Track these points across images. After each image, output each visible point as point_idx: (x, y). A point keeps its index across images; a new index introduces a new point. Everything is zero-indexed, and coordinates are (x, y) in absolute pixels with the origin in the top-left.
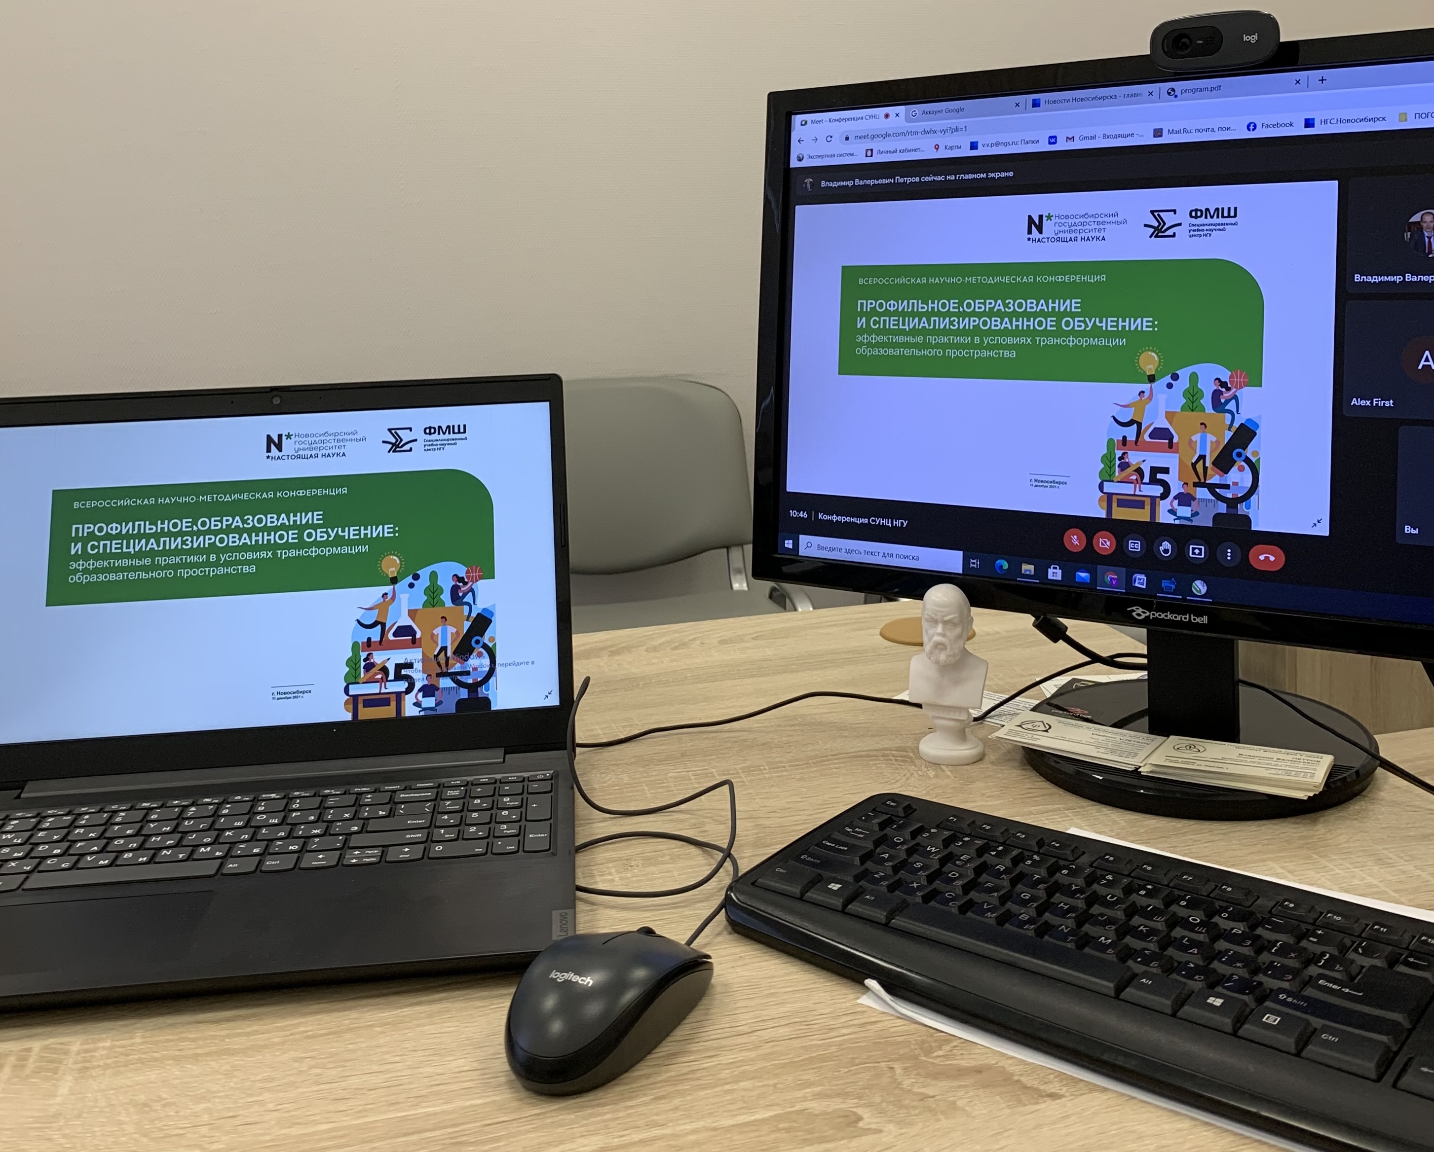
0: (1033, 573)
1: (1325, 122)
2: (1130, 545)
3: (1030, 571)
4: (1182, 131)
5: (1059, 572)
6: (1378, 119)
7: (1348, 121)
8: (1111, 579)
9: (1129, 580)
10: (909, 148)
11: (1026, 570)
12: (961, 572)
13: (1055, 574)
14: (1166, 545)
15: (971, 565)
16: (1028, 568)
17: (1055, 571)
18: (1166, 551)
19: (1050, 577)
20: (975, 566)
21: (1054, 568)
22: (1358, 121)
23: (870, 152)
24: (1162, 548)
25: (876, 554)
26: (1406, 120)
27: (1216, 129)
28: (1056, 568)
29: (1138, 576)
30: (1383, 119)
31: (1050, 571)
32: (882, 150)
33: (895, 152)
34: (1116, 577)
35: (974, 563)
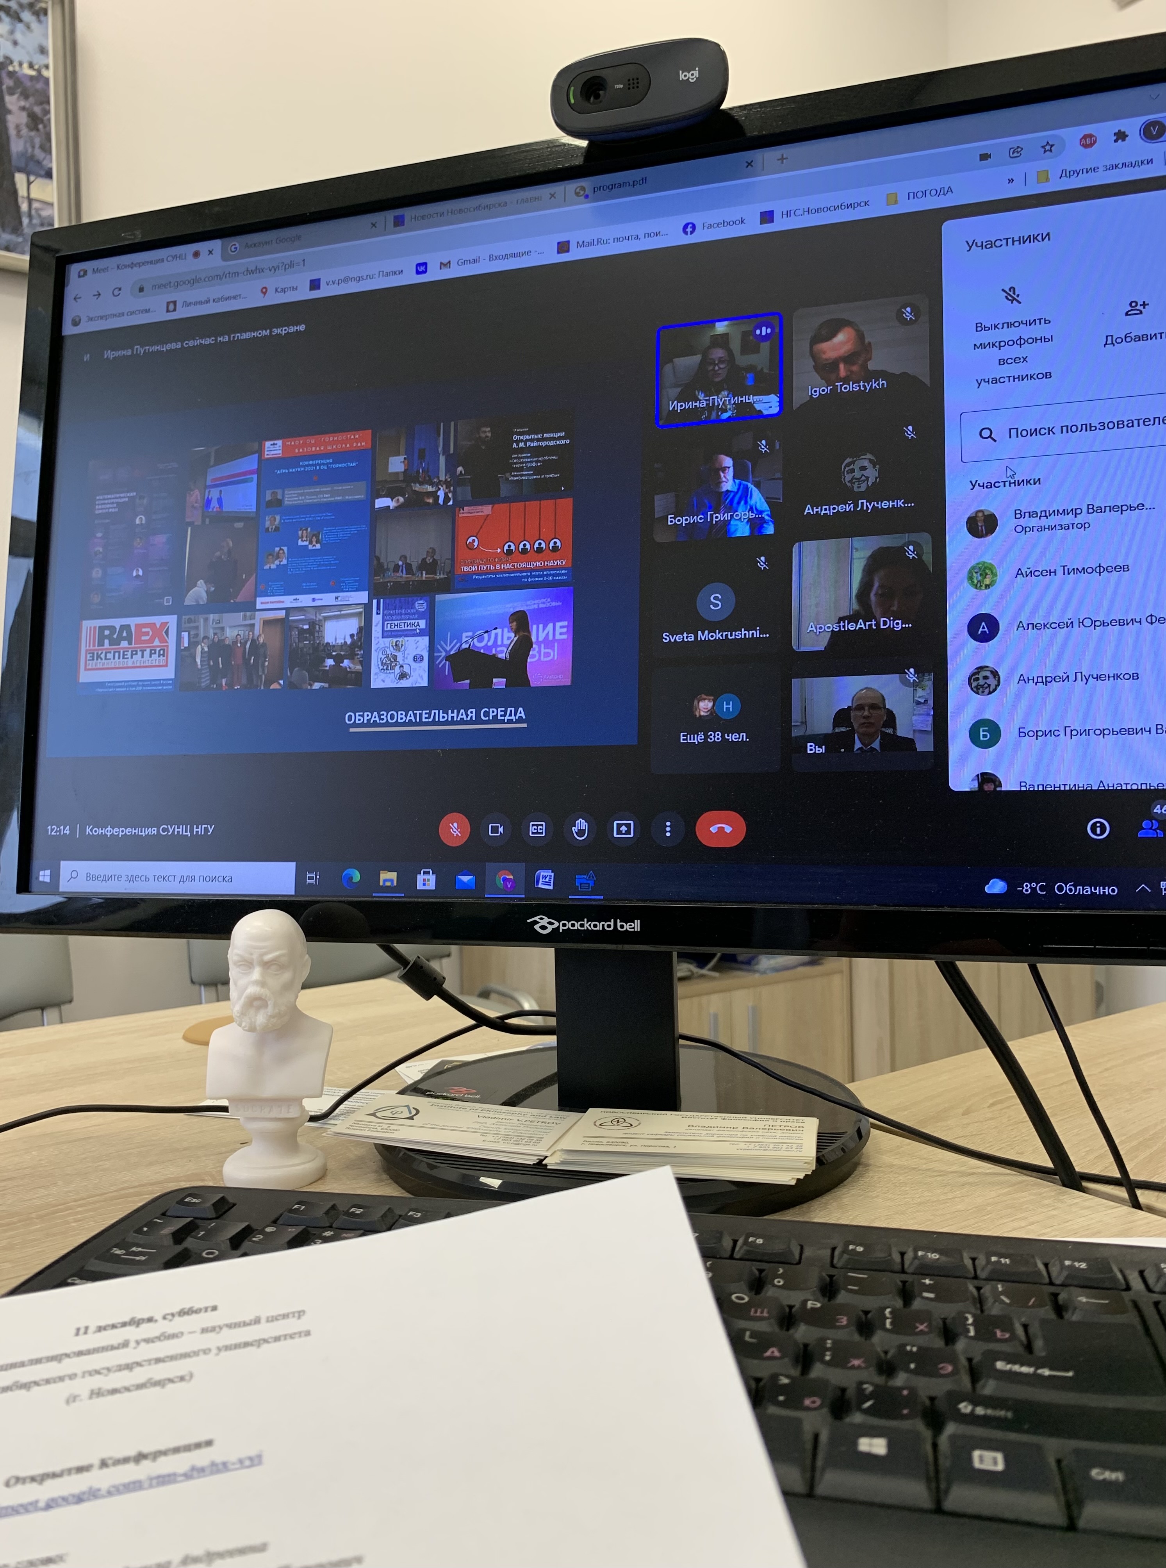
0: (395, 884)
1: (789, 214)
2: (532, 829)
3: (392, 881)
4: (596, 243)
5: (432, 878)
6: (859, 205)
7: (818, 211)
8: (505, 880)
9: (531, 880)
10: (227, 295)
11: (385, 881)
12: (293, 893)
13: (426, 881)
14: (581, 824)
15: (308, 881)
16: (389, 877)
17: (426, 877)
18: (581, 833)
19: (420, 887)
20: (313, 881)
21: (425, 873)
22: (832, 208)
23: (172, 305)
24: (574, 829)
25: (171, 878)
26: (896, 202)
27: (641, 236)
28: (428, 873)
29: (543, 873)
30: (866, 203)
31: (420, 878)
32: (188, 302)
33: (207, 302)
34: (512, 877)
35: (312, 878)
